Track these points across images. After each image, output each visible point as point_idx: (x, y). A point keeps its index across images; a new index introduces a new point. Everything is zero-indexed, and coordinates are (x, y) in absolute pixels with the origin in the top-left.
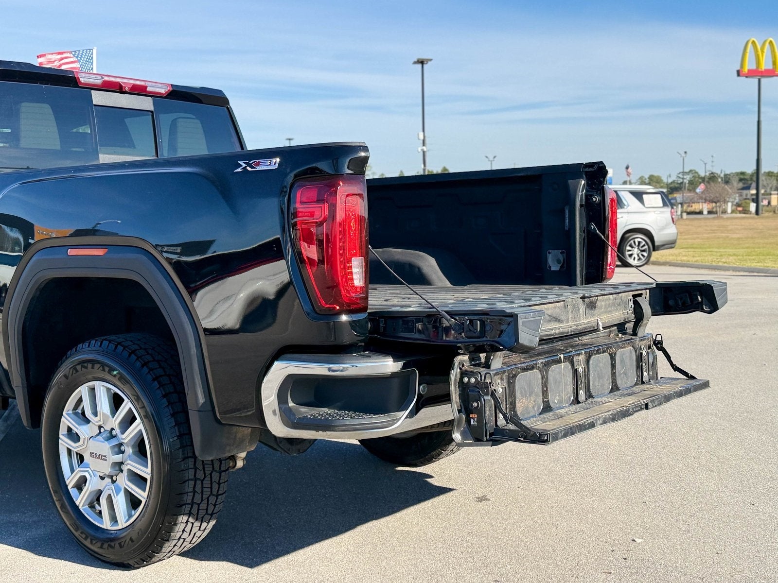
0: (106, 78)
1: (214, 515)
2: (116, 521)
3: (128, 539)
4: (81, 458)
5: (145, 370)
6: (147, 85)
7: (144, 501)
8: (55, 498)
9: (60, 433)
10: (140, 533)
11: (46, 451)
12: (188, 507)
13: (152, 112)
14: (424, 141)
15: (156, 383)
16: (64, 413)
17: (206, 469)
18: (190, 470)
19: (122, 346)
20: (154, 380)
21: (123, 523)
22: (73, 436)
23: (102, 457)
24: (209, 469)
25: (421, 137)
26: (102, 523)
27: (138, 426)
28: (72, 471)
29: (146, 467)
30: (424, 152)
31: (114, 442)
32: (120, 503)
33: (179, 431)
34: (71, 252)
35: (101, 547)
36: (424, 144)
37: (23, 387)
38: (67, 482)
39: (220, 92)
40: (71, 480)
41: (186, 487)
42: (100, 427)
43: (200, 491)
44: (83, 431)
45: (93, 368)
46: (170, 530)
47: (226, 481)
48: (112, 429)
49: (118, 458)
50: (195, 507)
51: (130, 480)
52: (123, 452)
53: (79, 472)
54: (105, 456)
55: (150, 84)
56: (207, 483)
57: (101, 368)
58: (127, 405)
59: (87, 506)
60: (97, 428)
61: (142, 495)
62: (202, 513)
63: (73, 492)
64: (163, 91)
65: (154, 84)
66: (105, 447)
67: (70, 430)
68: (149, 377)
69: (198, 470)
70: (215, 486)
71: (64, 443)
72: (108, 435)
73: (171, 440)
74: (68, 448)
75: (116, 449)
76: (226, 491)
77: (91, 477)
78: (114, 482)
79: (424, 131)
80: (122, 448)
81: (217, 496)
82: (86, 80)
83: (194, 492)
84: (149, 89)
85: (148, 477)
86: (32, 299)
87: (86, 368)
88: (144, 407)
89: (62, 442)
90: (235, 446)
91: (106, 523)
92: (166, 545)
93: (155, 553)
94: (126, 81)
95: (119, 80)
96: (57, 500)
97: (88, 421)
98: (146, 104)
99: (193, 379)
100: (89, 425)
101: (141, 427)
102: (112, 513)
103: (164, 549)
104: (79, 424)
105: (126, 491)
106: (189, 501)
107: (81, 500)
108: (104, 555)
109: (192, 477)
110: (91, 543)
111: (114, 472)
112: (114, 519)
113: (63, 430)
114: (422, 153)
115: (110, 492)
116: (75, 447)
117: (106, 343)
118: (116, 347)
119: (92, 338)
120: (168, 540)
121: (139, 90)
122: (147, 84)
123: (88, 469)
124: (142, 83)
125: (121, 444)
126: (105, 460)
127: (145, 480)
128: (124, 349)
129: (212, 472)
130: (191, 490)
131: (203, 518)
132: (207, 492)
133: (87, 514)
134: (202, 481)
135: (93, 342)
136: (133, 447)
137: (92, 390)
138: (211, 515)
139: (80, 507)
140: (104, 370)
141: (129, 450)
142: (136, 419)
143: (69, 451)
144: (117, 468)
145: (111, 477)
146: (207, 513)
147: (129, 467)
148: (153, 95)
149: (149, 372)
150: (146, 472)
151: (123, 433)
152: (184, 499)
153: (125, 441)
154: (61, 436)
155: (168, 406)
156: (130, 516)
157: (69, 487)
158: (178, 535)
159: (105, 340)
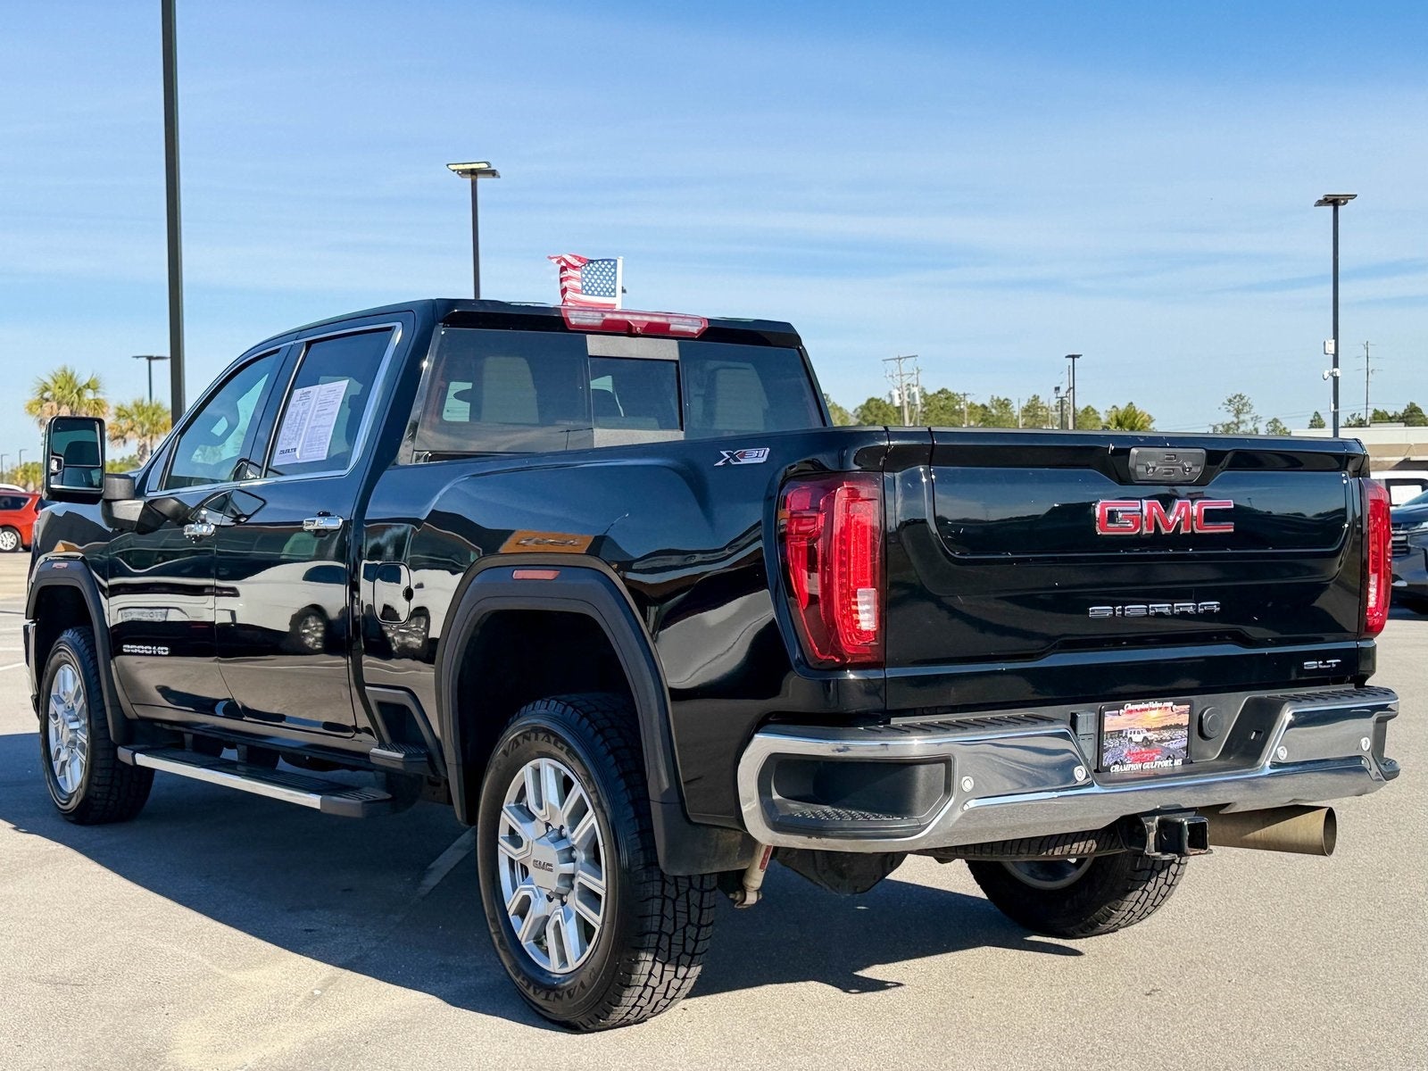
0: (608, 316)
1: (697, 957)
2: (566, 962)
3: (578, 985)
4: (525, 870)
5: (600, 739)
6: (669, 322)
7: (598, 929)
8: (492, 930)
9: (500, 836)
10: (593, 974)
11: (482, 861)
12: (653, 938)
13: (677, 362)
14: (1336, 357)
15: (611, 757)
16: (504, 807)
17: (679, 884)
18: (655, 883)
19: (572, 706)
20: (609, 753)
21: (574, 963)
22: (515, 839)
23: (546, 867)
24: (683, 887)
25: (1331, 348)
26: (548, 964)
27: (590, 820)
28: (514, 887)
29: (601, 879)
30: (1336, 379)
31: (564, 845)
32: (571, 932)
33: (640, 826)
34: (518, 574)
35: (546, 999)
36: (1336, 365)
37: (458, 765)
38: (508, 906)
39: (788, 325)
40: (512, 905)
41: (650, 907)
42: (548, 825)
43: (671, 915)
44: (525, 831)
45: (536, 739)
46: (630, 971)
47: (712, 907)
48: (562, 827)
49: (568, 868)
50: (665, 939)
51: (581, 900)
52: (573, 860)
53: (524, 890)
54: (551, 865)
55: (675, 320)
56: (681, 906)
57: (546, 739)
58: (577, 790)
59: (532, 941)
60: (544, 826)
61: (596, 920)
62: (676, 950)
63: (514, 920)
64: (695, 330)
65: (681, 320)
66: (550, 853)
67: (512, 831)
68: (603, 750)
69: (666, 884)
70: (695, 912)
71: (505, 850)
72: (557, 835)
73: (629, 838)
74: (510, 858)
75: (566, 855)
76: (713, 921)
77: (536, 896)
78: (563, 904)
79: (1336, 337)
80: (574, 854)
81: (699, 927)
82: (578, 320)
83: (662, 916)
84: (673, 328)
85: (602, 893)
86: (471, 640)
87: (529, 739)
88: (595, 791)
89: (503, 849)
90: (717, 858)
91: (553, 966)
92: (627, 993)
93: (611, 1004)
94: (637, 318)
95: (627, 317)
96: (495, 933)
97: (532, 817)
98: (667, 350)
99: (655, 754)
100: (534, 823)
101: (594, 821)
102: (559, 947)
103: (624, 1001)
104: (522, 822)
105: (579, 917)
106: (656, 929)
107: (524, 931)
108: (549, 1010)
109: (657, 893)
110: (535, 993)
111: (563, 890)
112: (563, 959)
113: (503, 832)
114: (1331, 379)
115: (559, 918)
116: (517, 854)
117: (553, 703)
118: (566, 707)
119: (538, 699)
120: (629, 987)
121: (657, 331)
122: (670, 320)
123: (532, 886)
124: (663, 320)
125: (572, 849)
126: (551, 870)
127: (598, 897)
128: (575, 710)
129: (688, 890)
130: (658, 912)
131: (678, 958)
132: (682, 920)
133: (532, 953)
134: (674, 901)
135: (538, 702)
136: (586, 851)
137: (537, 771)
138: (693, 955)
139: (524, 943)
140: (549, 741)
141: (581, 856)
142: (587, 810)
143: (512, 862)
144: (568, 883)
145: (561, 896)
146: (684, 951)
147: (580, 880)
148: (681, 337)
149: (603, 742)
150: (599, 886)
151: (572, 831)
152: (647, 924)
153: (575, 842)
154: (500, 840)
155: (625, 789)
156: (583, 952)
157: (510, 914)
158: (643, 979)
159: (553, 699)
